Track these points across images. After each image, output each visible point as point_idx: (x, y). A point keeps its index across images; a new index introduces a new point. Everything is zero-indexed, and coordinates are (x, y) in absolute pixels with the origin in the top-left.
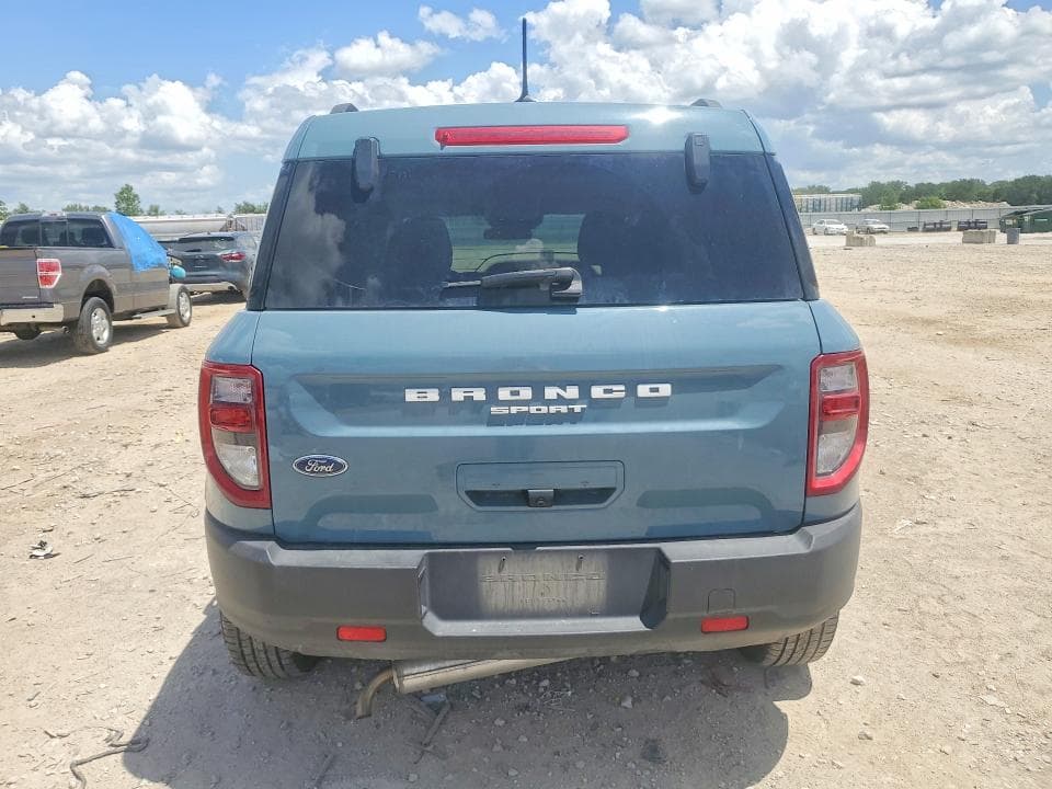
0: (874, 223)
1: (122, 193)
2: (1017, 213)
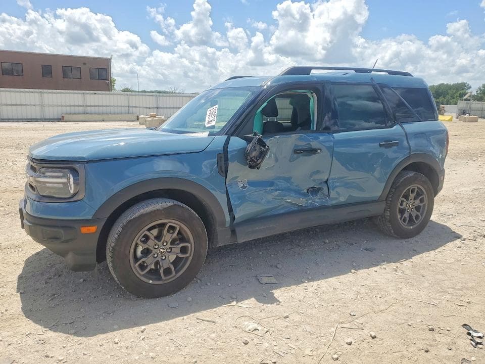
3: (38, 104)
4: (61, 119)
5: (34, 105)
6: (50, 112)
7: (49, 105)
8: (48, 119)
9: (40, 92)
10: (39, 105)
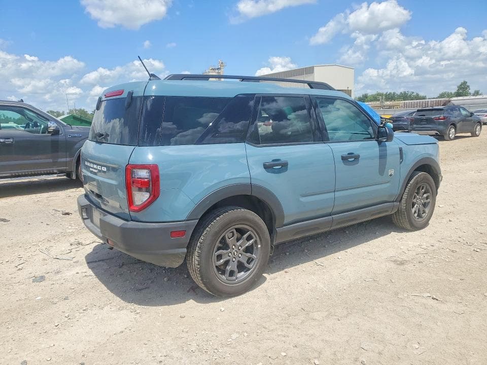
1: (461, 85)
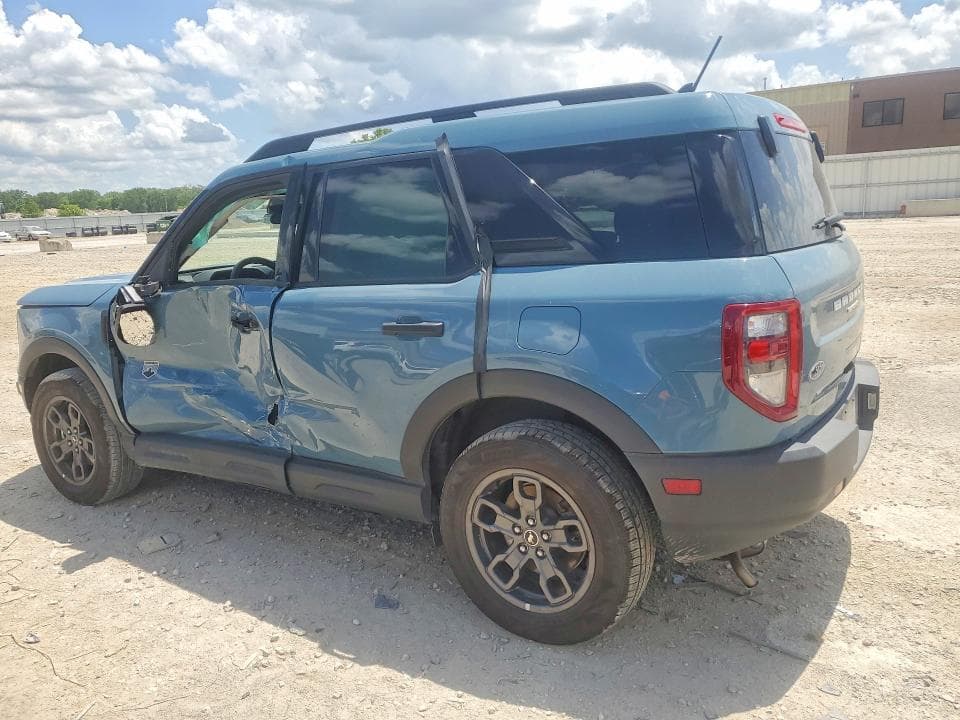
0: (35, 229)
2: (166, 218)
3: (857, 181)
4: (901, 213)
5: (850, 186)
6: (879, 199)
7: (879, 185)
8: (873, 213)
9: (864, 159)
10: (861, 185)
